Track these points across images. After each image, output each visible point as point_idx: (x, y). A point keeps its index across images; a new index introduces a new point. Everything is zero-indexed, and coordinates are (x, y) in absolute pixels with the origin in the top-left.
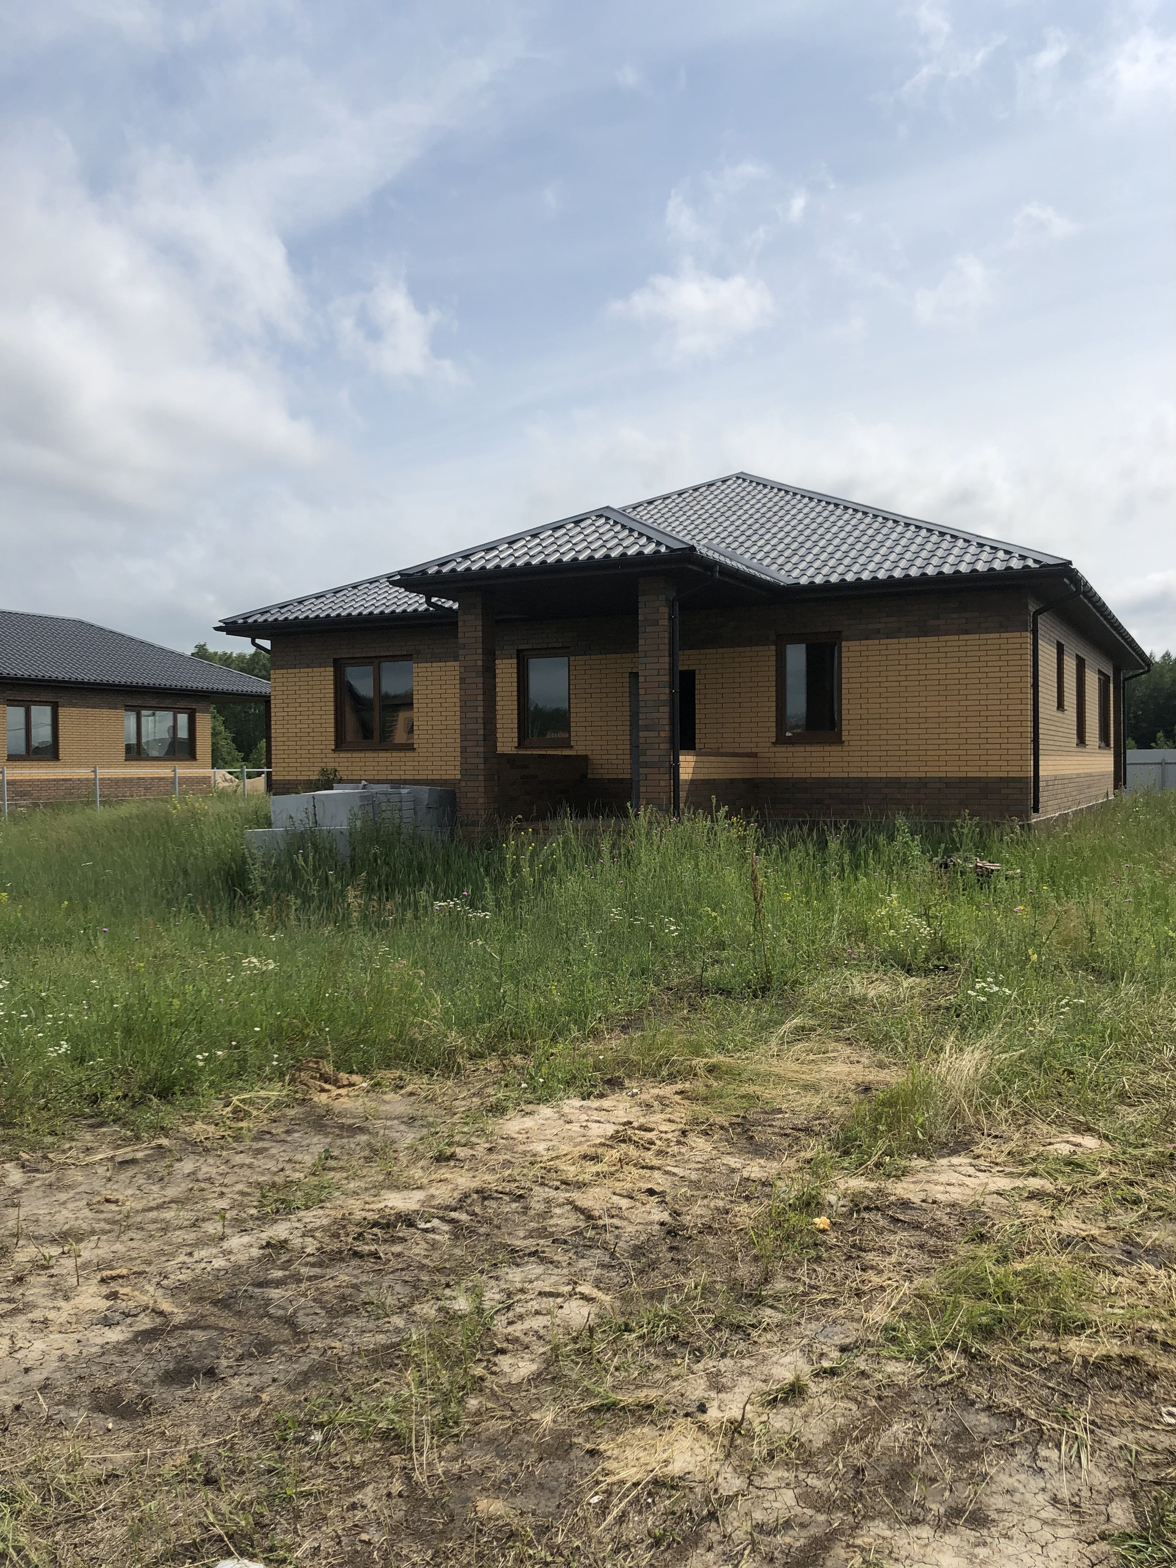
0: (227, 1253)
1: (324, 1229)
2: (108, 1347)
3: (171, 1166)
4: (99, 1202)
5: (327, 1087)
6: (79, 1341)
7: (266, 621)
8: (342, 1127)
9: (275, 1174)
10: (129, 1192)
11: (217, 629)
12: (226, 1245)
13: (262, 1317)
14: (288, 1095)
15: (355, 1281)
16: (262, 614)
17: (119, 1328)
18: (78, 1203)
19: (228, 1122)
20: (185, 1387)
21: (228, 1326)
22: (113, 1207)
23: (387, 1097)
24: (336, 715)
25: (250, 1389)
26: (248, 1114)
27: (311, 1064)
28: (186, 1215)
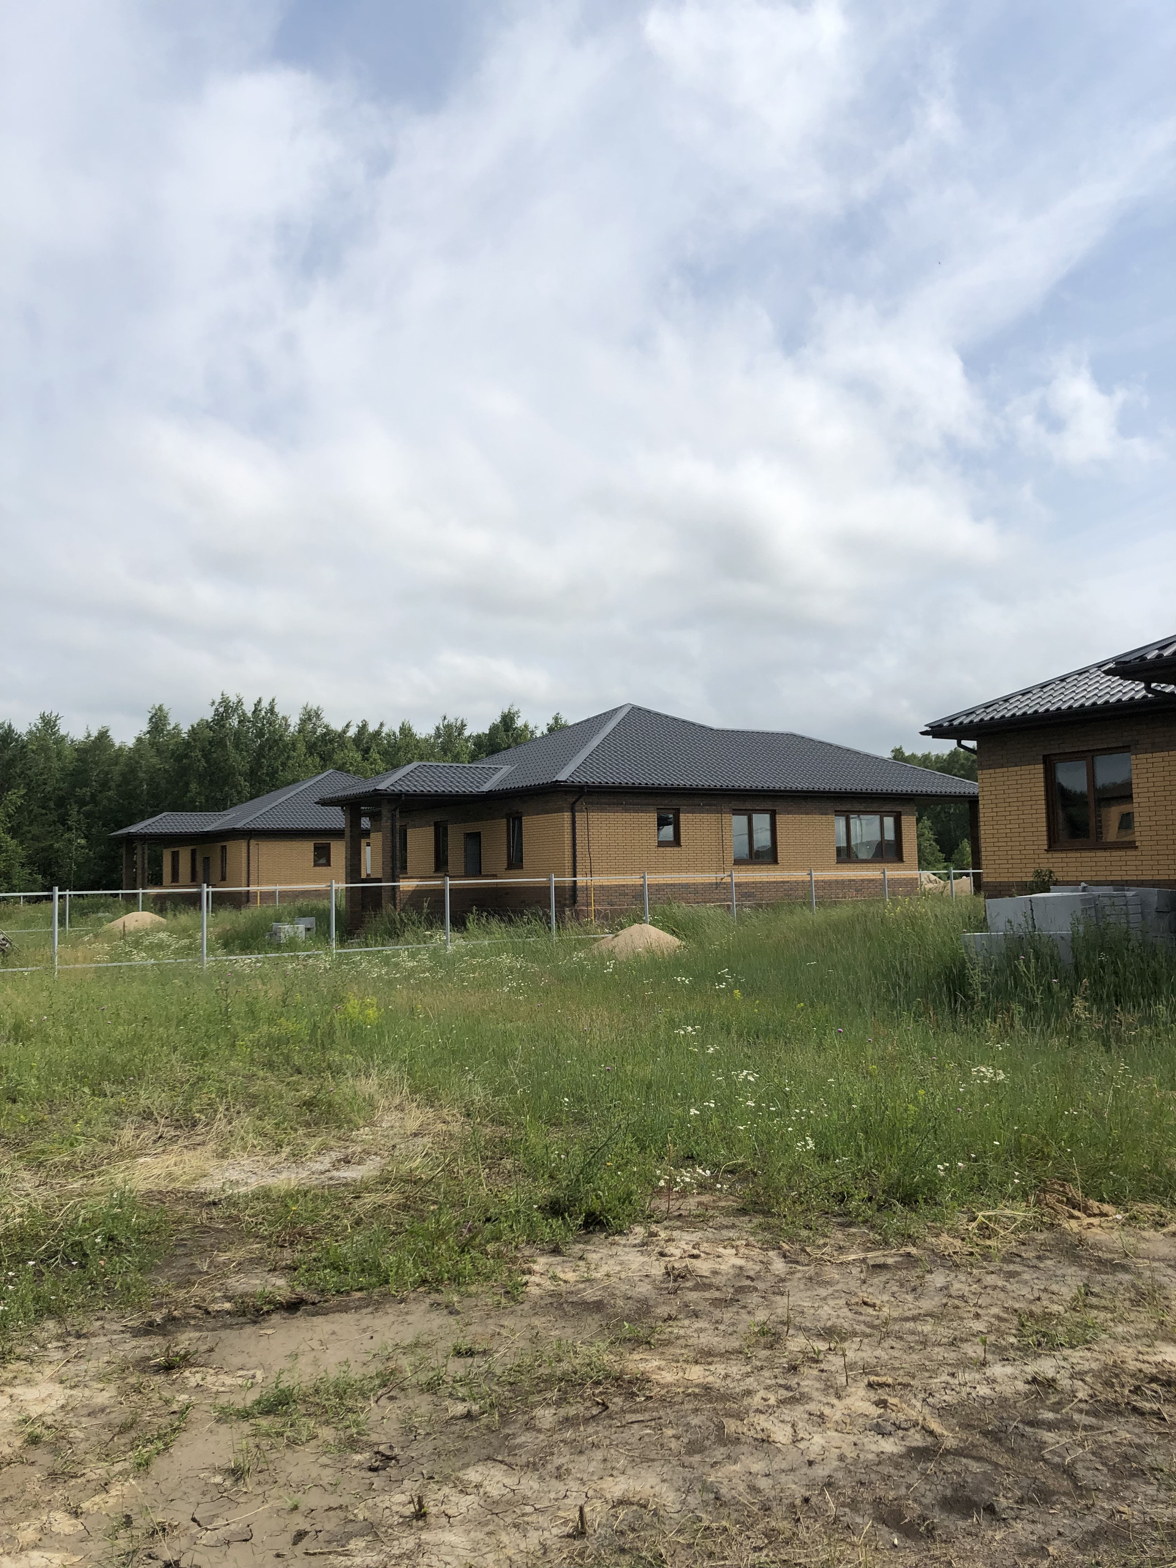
0: (991, 1381)
1: (1097, 1375)
2: (883, 1456)
3: (923, 1277)
4: (857, 1303)
5: (1076, 1213)
6: (855, 1444)
7: (971, 722)
8: (1099, 1261)
9: (1031, 1302)
10: (885, 1298)
11: (923, 733)
12: (989, 1372)
13: (1036, 1460)
14: (1035, 1218)
15: (1137, 1441)
16: (968, 715)
17: (892, 1439)
18: (837, 1301)
19: (975, 1239)
20: (966, 1519)
21: (1002, 1463)
22: (870, 1311)
23: (1145, 1234)
24: (1048, 813)
25: (1035, 1538)
26: (995, 1233)
27: (1056, 1187)
28: (944, 1332)
